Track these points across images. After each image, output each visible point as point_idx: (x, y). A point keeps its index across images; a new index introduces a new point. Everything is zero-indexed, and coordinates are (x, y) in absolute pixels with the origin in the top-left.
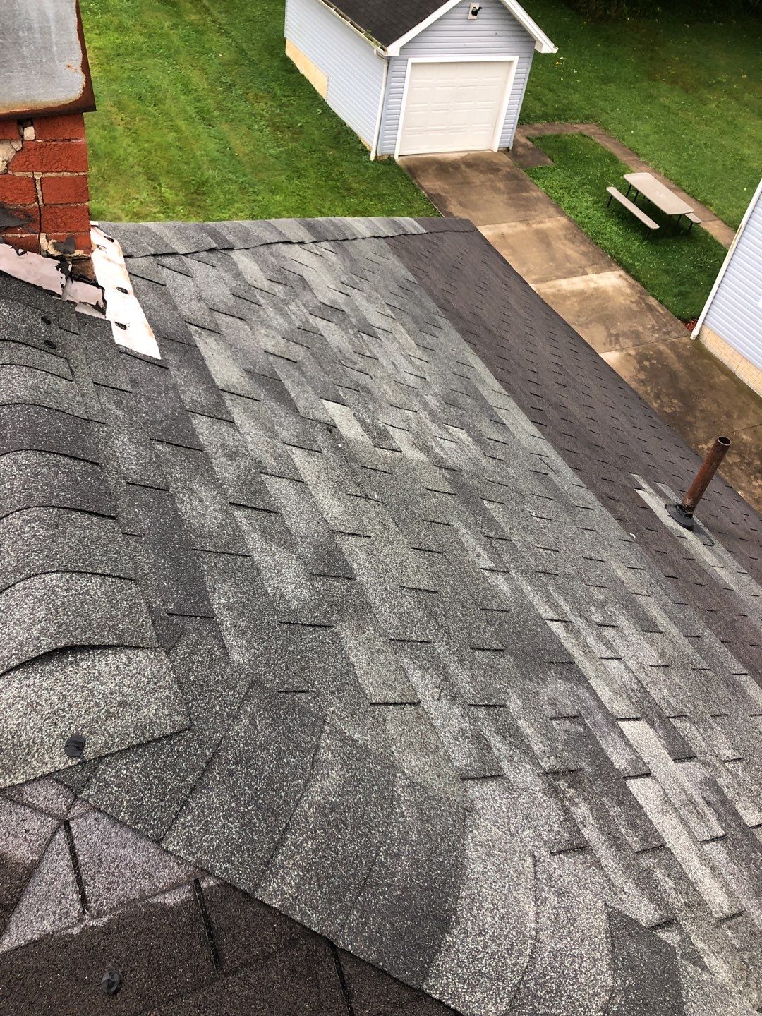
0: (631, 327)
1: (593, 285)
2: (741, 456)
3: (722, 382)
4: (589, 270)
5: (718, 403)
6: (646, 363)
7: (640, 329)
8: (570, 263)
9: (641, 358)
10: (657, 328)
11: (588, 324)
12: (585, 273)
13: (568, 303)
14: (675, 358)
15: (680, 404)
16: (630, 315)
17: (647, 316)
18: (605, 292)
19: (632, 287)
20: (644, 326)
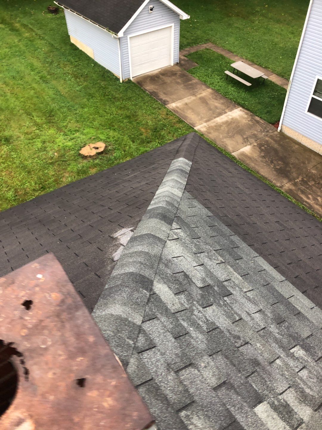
0: (252, 132)
1: (230, 117)
2: (314, 181)
3: (296, 148)
4: (227, 111)
5: (298, 159)
6: (263, 148)
7: (256, 132)
8: (218, 109)
9: (260, 146)
10: (263, 130)
11: (233, 136)
12: (226, 113)
13: (222, 128)
14: (274, 142)
15: (282, 163)
16: (250, 127)
17: (257, 126)
18: (236, 119)
19: (247, 114)
20: (256, 131)
